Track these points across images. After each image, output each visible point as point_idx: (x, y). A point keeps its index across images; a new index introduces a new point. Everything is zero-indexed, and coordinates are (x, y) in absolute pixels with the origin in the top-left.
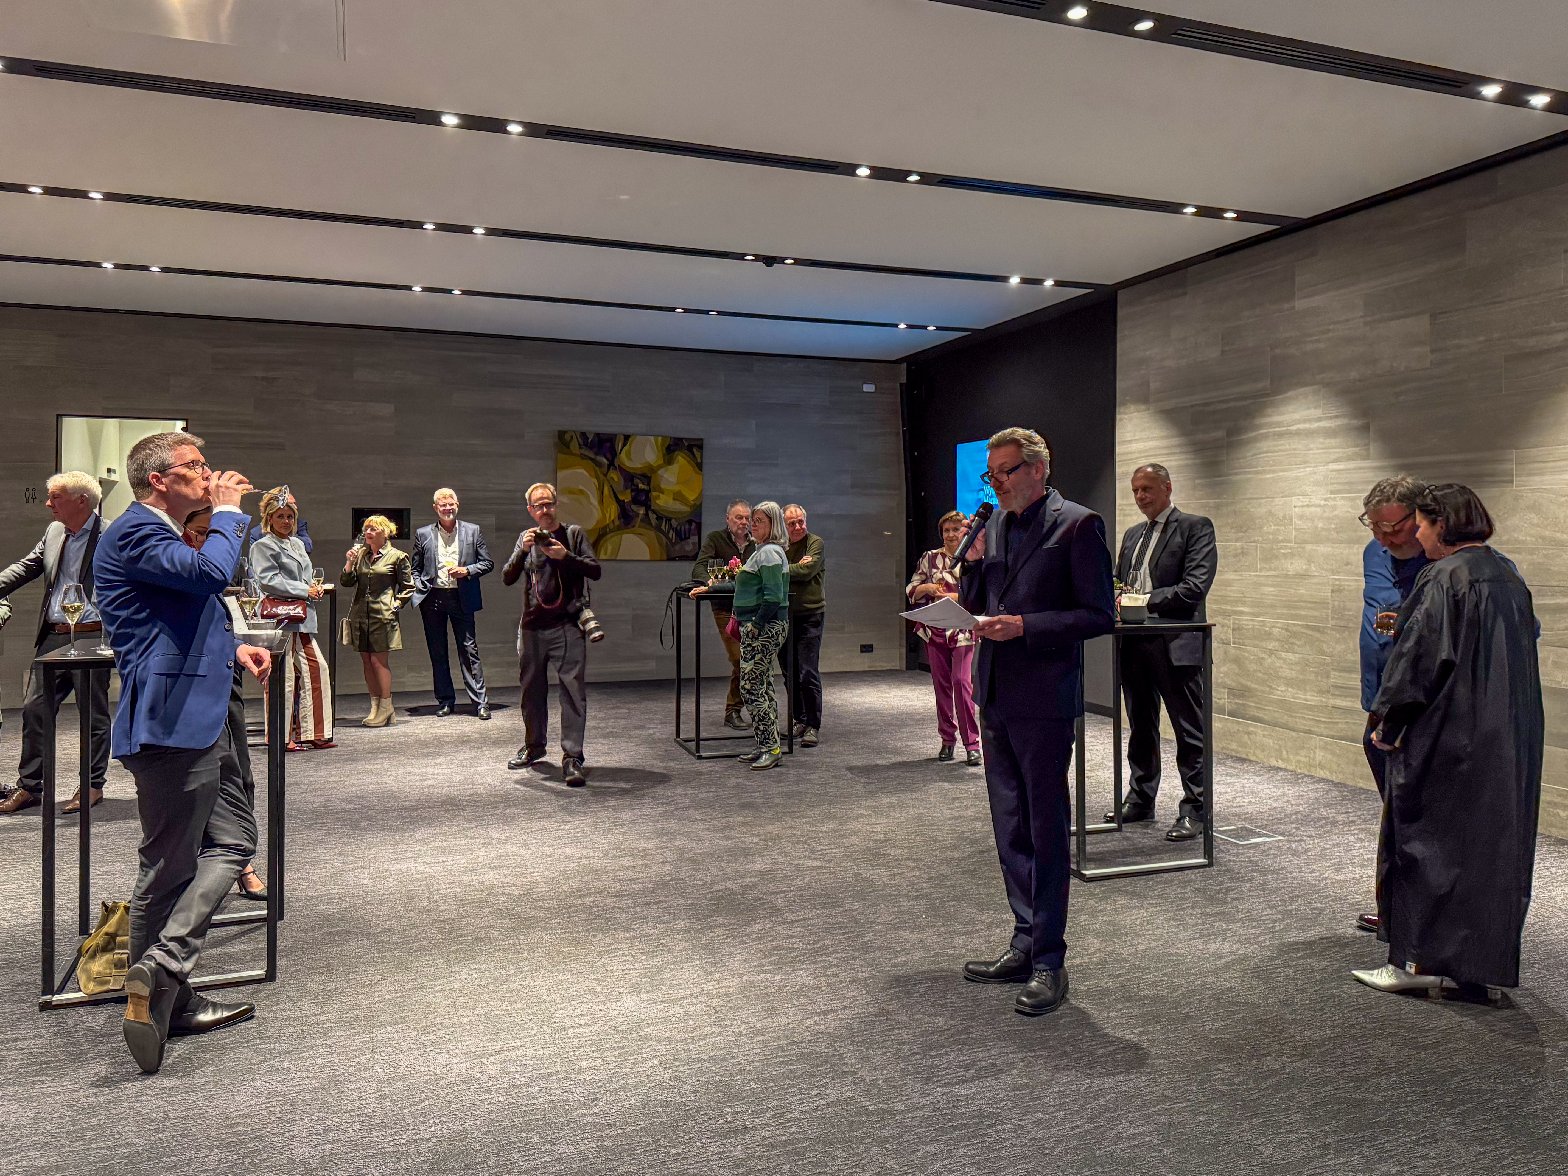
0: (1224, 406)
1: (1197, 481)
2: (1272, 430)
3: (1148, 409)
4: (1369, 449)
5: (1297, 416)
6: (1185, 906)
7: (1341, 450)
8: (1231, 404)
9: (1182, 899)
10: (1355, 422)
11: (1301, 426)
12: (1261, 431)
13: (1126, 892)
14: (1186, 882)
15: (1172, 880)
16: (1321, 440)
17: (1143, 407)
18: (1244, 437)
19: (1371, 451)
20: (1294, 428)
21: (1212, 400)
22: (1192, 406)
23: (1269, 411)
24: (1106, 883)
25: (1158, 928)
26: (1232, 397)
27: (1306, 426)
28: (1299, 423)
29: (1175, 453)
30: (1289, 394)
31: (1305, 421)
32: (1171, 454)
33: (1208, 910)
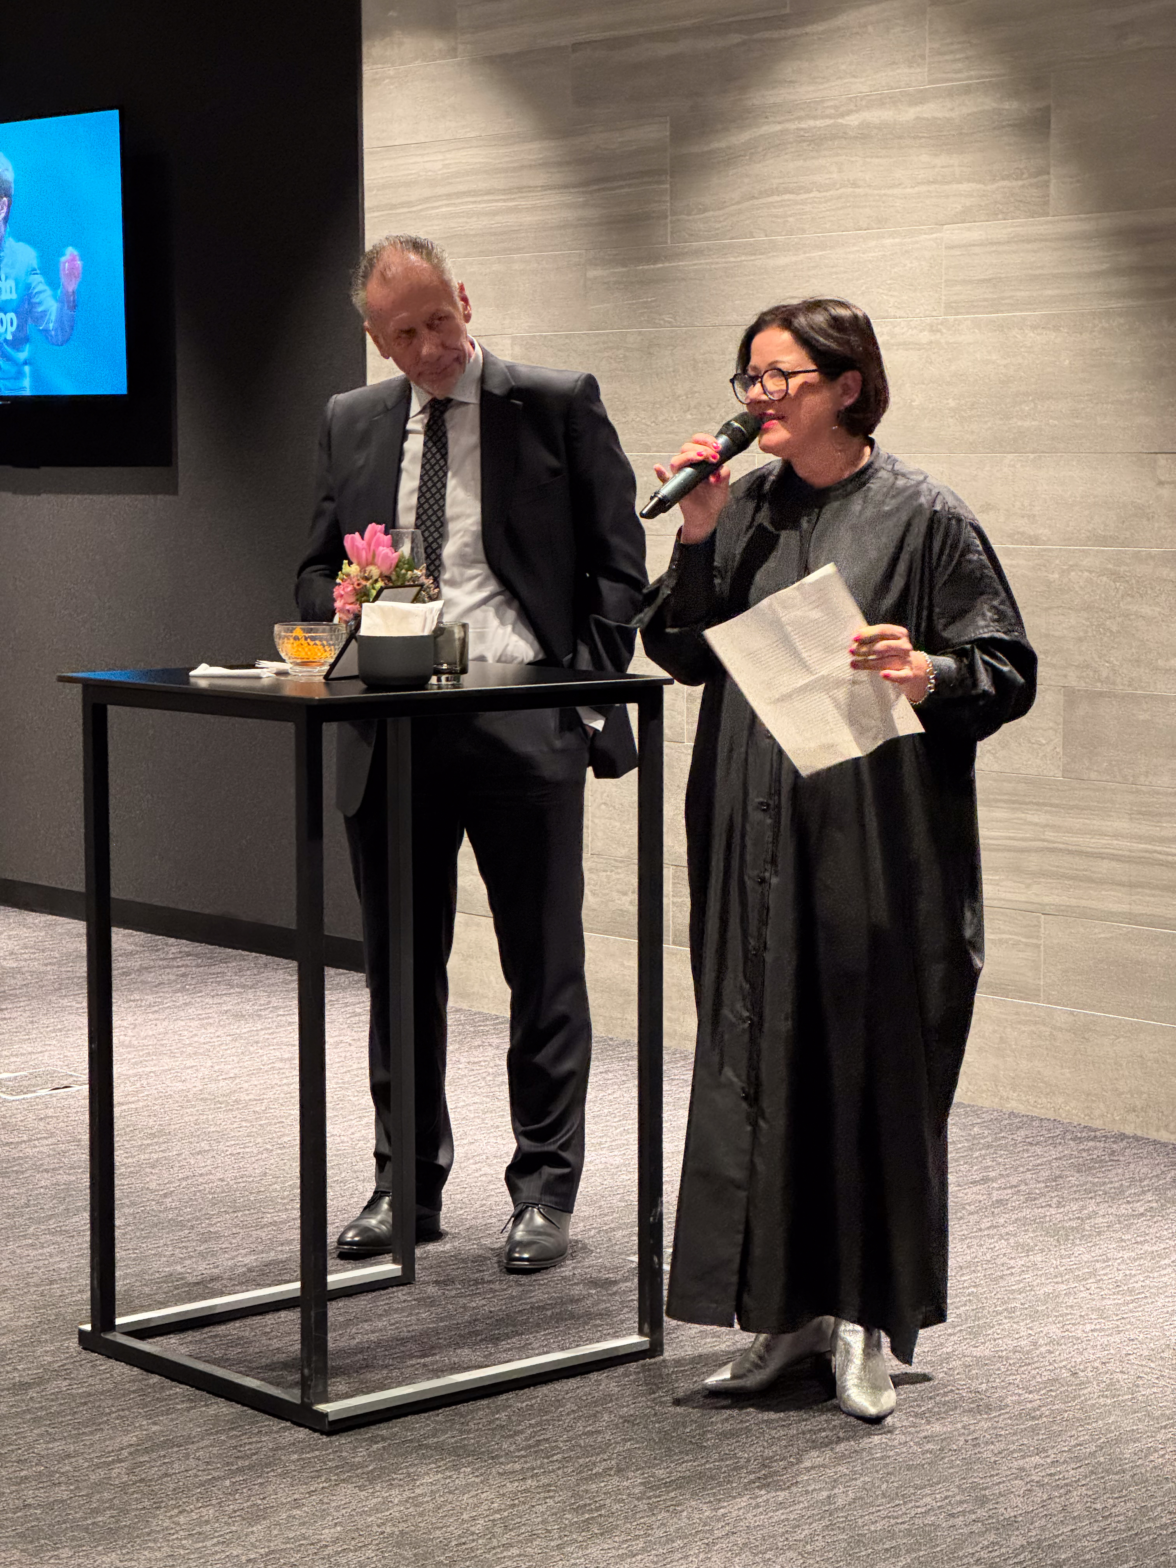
0: (665, 50)
1: (592, 273)
2: (792, 126)
3: (453, 52)
4: (1046, 185)
5: (861, 86)
6: (598, 1469)
7: (973, 185)
8: (684, 46)
9: (587, 1451)
10: (1011, 106)
11: (875, 116)
12: (765, 129)
13: (440, 1448)
14: (596, 1403)
15: (559, 1403)
16: (925, 158)
17: (439, 44)
18: (720, 143)
19: (1052, 190)
20: (853, 120)
21: (632, 31)
22: (576, 47)
23: (788, 69)
24: (383, 1430)
25: (533, 1536)
26: (688, 23)
27: (885, 115)
28: (868, 107)
29: (530, 189)
30: (841, 20)
31: (882, 102)
32: (520, 189)
33: (660, 1473)
